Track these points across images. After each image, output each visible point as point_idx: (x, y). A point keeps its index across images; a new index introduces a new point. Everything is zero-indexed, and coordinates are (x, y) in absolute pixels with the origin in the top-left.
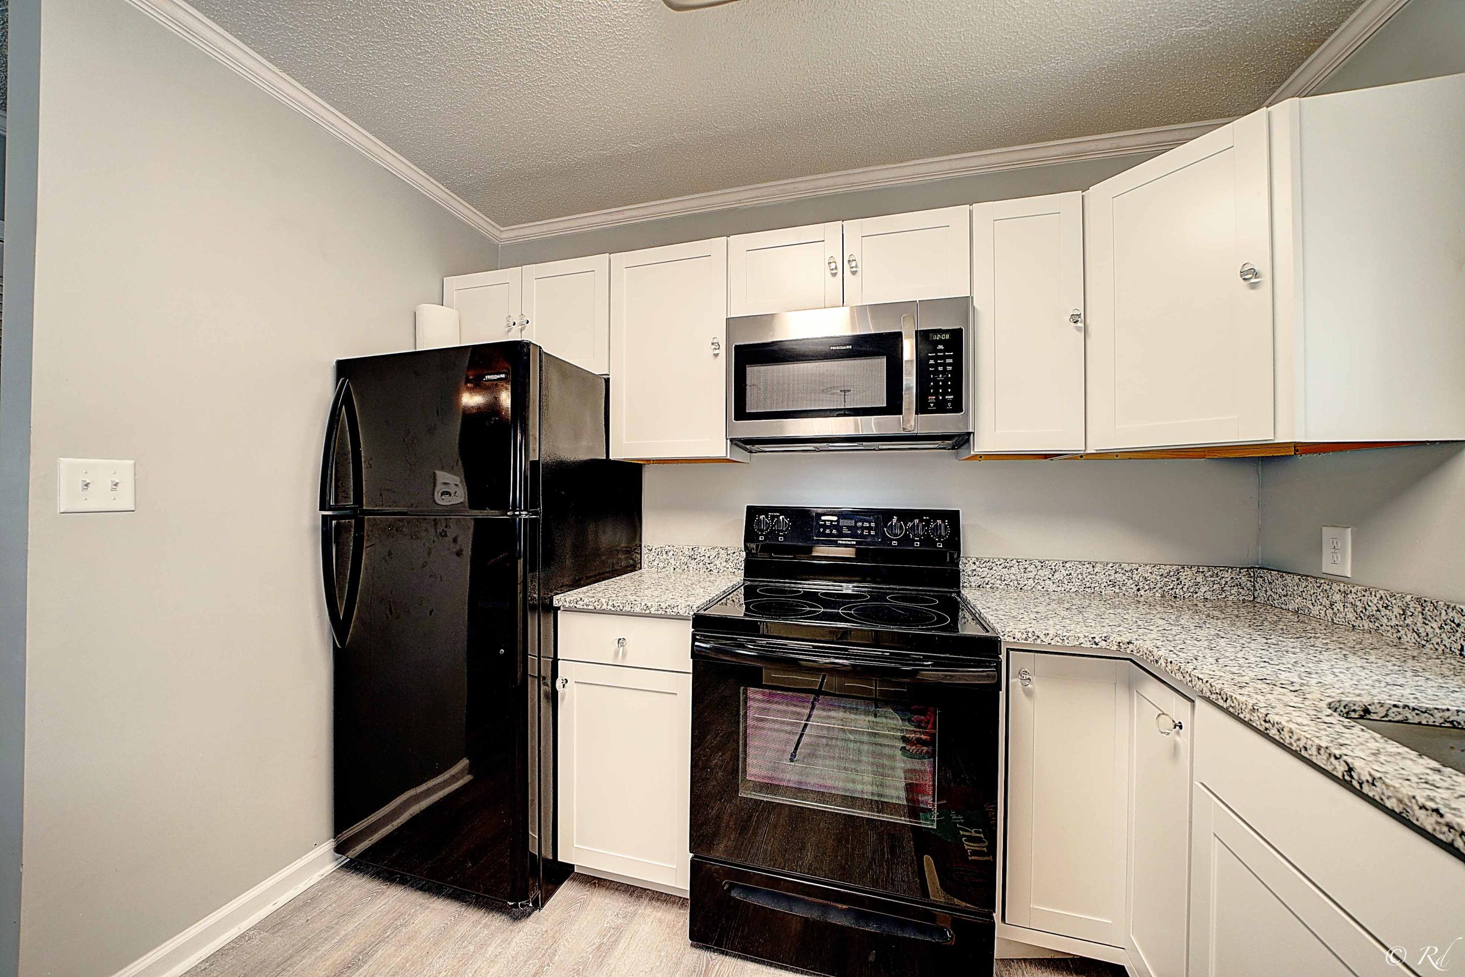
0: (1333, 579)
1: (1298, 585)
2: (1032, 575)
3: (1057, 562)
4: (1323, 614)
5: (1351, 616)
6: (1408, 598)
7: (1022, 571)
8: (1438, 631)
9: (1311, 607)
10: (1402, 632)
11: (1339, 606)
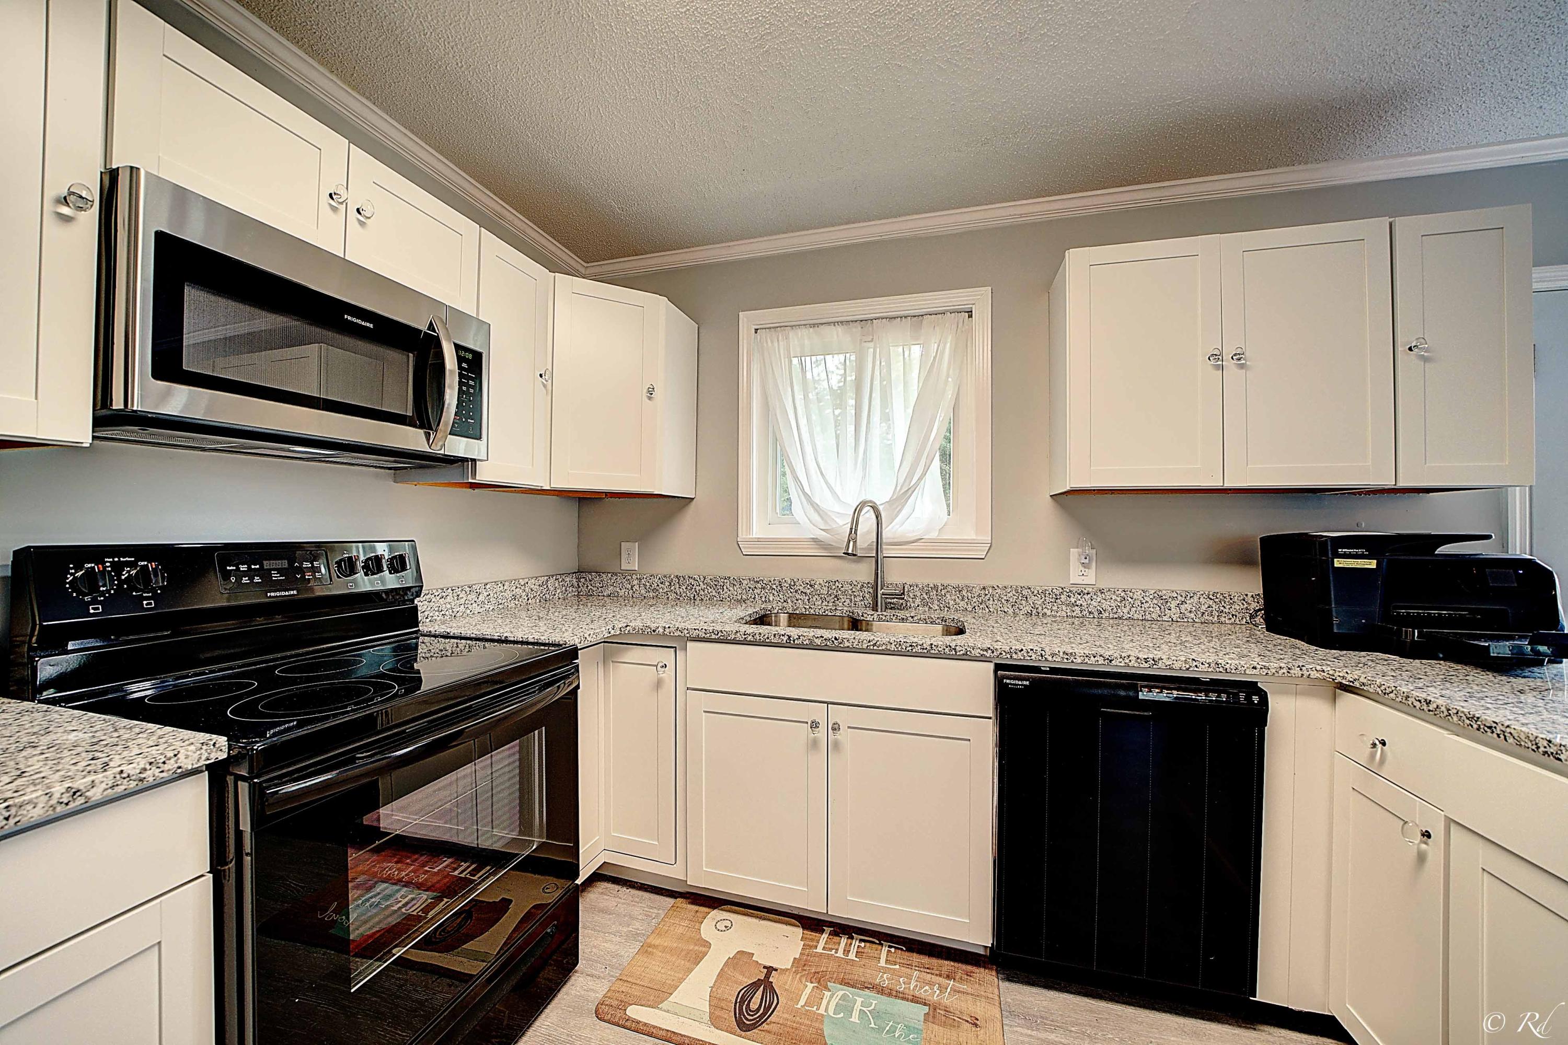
0: (632, 572)
1: (610, 579)
2: (462, 601)
3: (480, 585)
4: (627, 593)
5: (643, 592)
6: (672, 576)
7: (456, 598)
8: (685, 590)
9: (619, 591)
10: (669, 594)
11: (636, 587)
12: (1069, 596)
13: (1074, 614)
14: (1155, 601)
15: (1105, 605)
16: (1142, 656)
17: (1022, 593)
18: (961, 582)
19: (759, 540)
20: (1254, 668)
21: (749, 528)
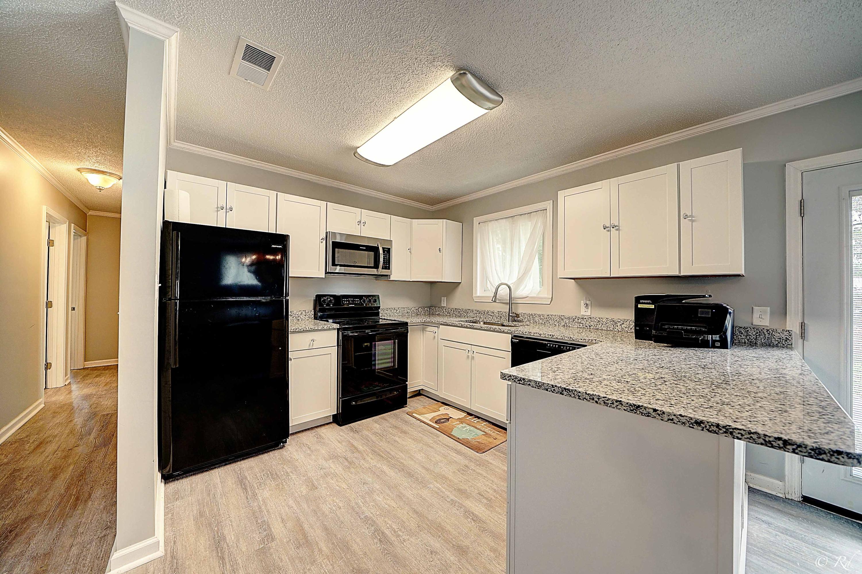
0: (444, 307)
1: (438, 309)
3: (398, 308)
4: (442, 314)
5: (446, 313)
6: (454, 309)
8: (458, 313)
9: (440, 313)
12: (578, 320)
13: (580, 327)
14: (611, 323)
15: (592, 323)
16: (549, 334)
17: (561, 318)
18: (540, 313)
19: (479, 297)
20: (581, 339)
21: (476, 293)
